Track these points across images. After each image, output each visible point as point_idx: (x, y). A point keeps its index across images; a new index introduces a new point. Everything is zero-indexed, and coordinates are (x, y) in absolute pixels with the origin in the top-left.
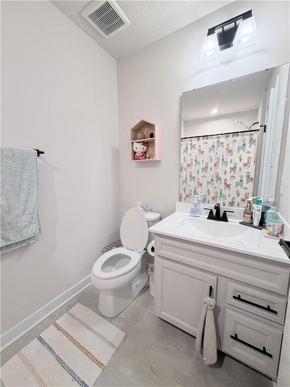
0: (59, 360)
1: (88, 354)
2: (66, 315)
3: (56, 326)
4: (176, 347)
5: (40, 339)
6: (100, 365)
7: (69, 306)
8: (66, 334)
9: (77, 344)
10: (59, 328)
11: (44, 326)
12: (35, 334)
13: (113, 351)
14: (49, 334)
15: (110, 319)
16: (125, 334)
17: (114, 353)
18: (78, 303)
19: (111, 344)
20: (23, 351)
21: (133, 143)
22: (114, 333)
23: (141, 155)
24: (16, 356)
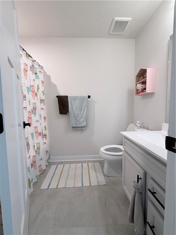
0: (82, 173)
1: (90, 178)
2: (92, 163)
3: (88, 164)
4: (125, 210)
5: (82, 164)
6: (90, 184)
7: (95, 162)
8: (89, 168)
9: (89, 173)
10: (88, 166)
11: (85, 162)
12: (82, 162)
13: (97, 184)
14: (85, 165)
15: (105, 175)
16: (106, 184)
17: (97, 185)
18: (98, 163)
19: (98, 182)
20: (77, 164)
21: (137, 84)
22: (102, 180)
23: (141, 91)
24: (75, 164)
